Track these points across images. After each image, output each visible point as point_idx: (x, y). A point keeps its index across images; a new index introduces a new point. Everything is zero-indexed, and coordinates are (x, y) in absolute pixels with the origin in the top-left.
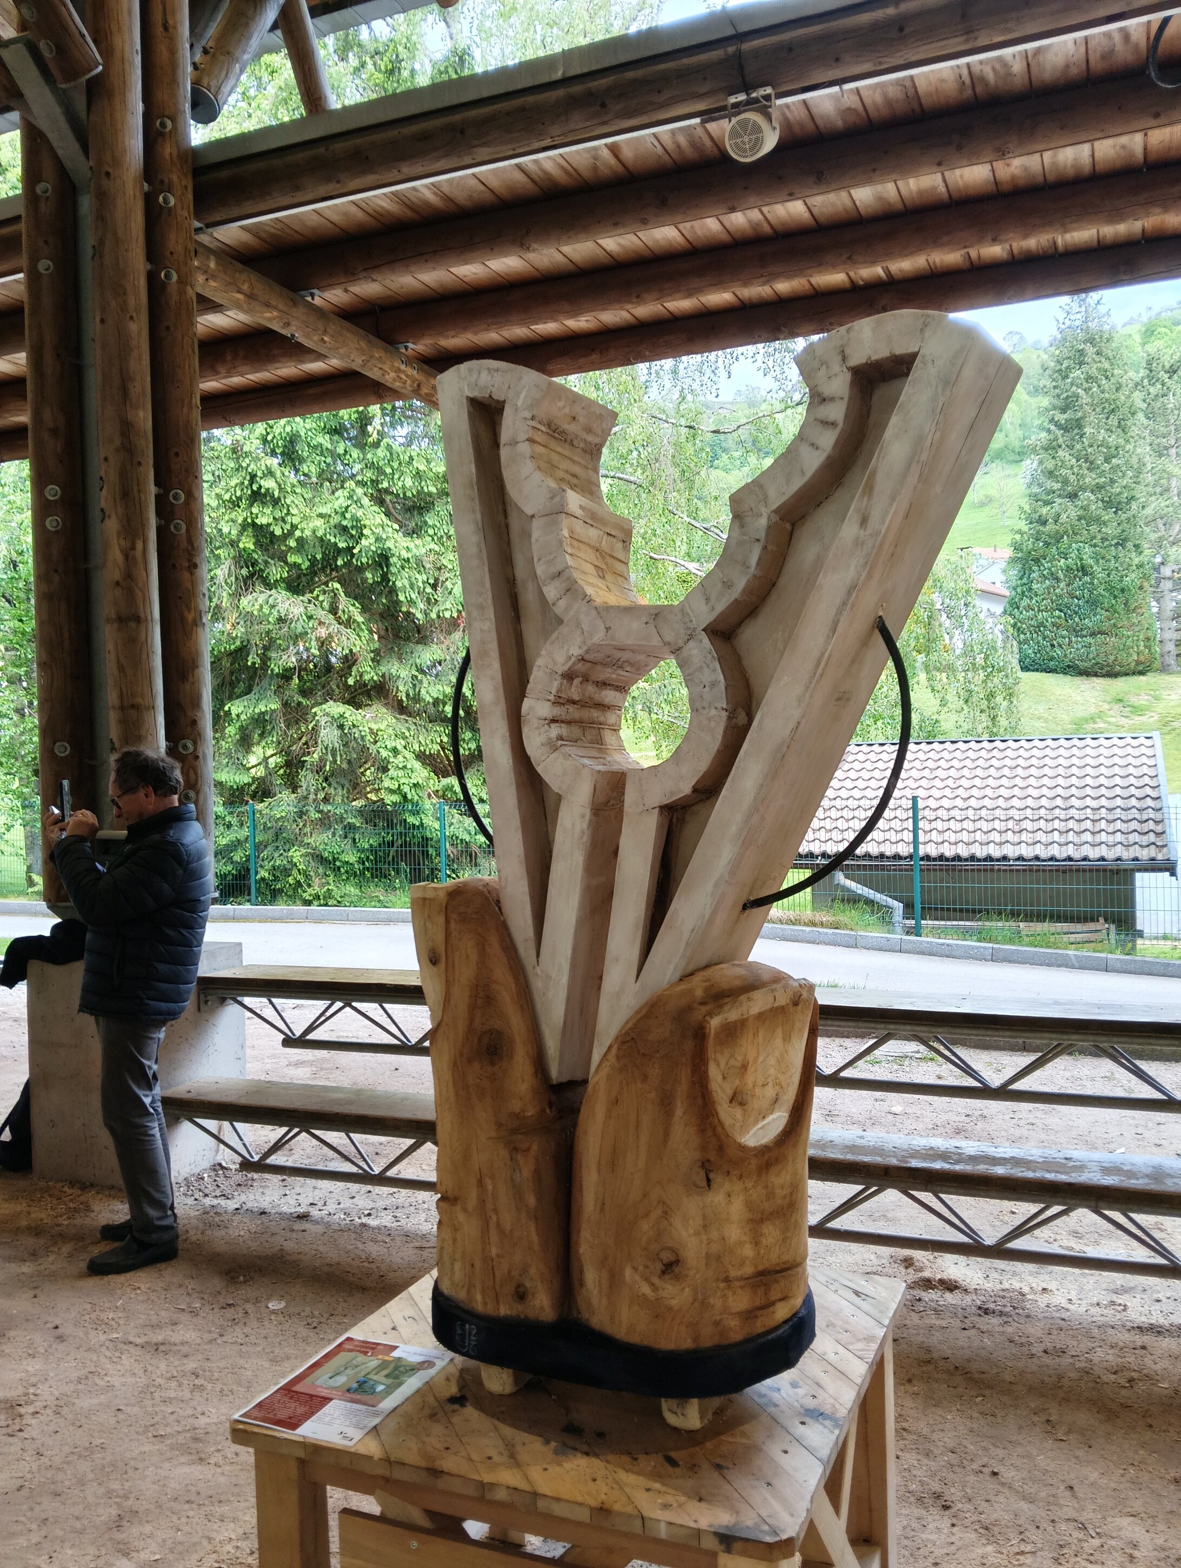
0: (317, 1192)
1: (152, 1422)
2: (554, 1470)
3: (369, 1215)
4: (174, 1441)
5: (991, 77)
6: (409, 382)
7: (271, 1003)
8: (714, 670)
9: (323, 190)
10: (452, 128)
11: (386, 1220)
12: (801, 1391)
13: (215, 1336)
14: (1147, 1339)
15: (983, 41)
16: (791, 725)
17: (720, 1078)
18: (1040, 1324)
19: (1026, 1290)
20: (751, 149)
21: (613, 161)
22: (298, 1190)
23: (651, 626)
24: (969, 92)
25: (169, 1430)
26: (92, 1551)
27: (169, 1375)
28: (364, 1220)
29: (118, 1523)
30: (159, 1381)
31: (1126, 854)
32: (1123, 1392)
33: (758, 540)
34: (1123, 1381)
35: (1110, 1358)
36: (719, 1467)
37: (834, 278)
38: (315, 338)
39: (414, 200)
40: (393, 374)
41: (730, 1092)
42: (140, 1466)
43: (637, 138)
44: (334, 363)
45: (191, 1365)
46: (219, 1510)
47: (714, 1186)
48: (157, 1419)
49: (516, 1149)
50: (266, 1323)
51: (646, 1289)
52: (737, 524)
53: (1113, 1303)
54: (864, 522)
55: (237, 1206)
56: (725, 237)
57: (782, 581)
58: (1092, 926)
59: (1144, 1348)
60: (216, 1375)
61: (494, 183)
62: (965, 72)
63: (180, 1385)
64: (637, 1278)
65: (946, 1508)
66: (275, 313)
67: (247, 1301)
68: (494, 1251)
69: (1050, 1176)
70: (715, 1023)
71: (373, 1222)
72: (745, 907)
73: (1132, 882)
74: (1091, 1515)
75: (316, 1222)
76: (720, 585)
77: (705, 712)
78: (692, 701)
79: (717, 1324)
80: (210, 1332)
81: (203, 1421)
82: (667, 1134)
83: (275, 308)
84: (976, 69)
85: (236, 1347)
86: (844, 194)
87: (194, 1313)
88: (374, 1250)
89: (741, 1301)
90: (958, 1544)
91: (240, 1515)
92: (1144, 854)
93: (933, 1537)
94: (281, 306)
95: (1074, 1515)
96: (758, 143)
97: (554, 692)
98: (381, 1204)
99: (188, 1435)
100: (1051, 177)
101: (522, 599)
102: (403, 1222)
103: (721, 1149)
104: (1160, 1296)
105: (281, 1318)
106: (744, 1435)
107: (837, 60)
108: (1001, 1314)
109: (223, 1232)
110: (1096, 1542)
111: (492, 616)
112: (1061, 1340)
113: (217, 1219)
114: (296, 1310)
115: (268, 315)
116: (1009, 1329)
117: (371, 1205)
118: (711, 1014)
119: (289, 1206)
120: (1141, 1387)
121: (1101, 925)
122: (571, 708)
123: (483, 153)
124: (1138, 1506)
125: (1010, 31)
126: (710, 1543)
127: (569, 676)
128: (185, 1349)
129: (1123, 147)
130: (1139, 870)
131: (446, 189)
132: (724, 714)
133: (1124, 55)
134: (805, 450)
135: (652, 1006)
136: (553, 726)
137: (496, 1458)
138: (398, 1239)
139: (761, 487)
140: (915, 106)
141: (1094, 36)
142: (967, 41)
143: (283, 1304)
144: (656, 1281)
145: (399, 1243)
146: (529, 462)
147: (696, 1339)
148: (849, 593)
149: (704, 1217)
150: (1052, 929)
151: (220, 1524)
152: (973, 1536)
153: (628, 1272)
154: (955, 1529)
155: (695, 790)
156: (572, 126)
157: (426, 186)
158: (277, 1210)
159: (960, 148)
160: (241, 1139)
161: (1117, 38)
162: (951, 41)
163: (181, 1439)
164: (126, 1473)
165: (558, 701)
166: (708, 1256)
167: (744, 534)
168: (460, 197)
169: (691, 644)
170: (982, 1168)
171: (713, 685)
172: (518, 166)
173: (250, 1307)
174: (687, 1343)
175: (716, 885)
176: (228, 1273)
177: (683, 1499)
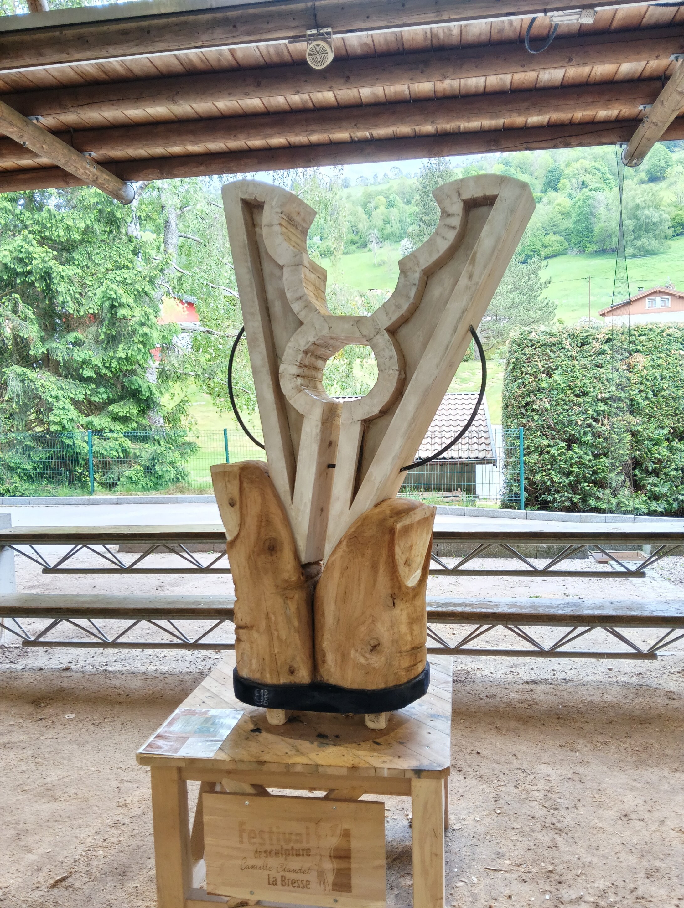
0: (69, 656)
1: (18, 784)
2: (322, 754)
3: (107, 665)
4: (35, 792)
5: (441, 35)
6: (91, 176)
7: (33, 548)
8: (391, 350)
9: (56, 58)
10: (142, 29)
11: (117, 667)
12: (425, 707)
13: (39, 736)
14: (532, 687)
15: (445, 17)
16: (433, 378)
17: (400, 553)
18: (481, 685)
19: (470, 669)
20: (321, 62)
21: (230, 57)
22: (57, 655)
23: (355, 327)
24: (429, 41)
25: (29, 787)
26: (8, 853)
27: (18, 759)
28: (105, 668)
29: (18, 836)
30: (12, 763)
31: (473, 456)
32: (528, 711)
33: (415, 284)
34: (526, 706)
35: (517, 696)
36: (401, 743)
37: (342, 135)
38: (38, 146)
39: (107, 67)
40: (82, 171)
41: (404, 560)
42: (20, 807)
43: (247, 48)
44: (44, 160)
45: (29, 752)
46: (76, 823)
47: (396, 606)
48: (20, 782)
49: (287, 598)
50: (67, 726)
51: (362, 660)
52: (403, 276)
53: (512, 672)
54: (470, 277)
55: (22, 667)
56: (286, 107)
57: (422, 306)
58: (454, 493)
59: (532, 691)
60: (47, 756)
61: (158, 63)
62: (429, 32)
63: (27, 763)
64: (357, 654)
65: (459, 771)
66: (15, 129)
67: (51, 715)
68: (276, 651)
69: (484, 610)
70: (399, 526)
71: (111, 669)
72: (401, 470)
73: (474, 470)
74: (527, 766)
75: (76, 672)
76: (394, 307)
77: (386, 371)
78: (379, 366)
79: (396, 674)
80: (34, 734)
81: (48, 780)
82: (375, 581)
83: (15, 126)
84: (434, 31)
85: (54, 740)
86: (355, 91)
87: (21, 726)
88: (118, 682)
89: (406, 663)
90: (470, 786)
91: (90, 823)
92: (481, 455)
93: (457, 784)
94: (19, 125)
95: (519, 766)
96: (325, 59)
97: (299, 360)
98: (112, 659)
99: (42, 788)
100: (463, 92)
101: (272, 310)
102: (129, 667)
103: (400, 587)
104: (533, 667)
105: (75, 722)
106: (407, 728)
107: (368, 17)
108: (461, 682)
109: (20, 681)
110: (532, 777)
111: (260, 319)
112: (492, 691)
113: (13, 675)
114: (83, 717)
115: (11, 130)
116: (467, 688)
117: (106, 660)
118: (397, 522)
119: (55, 664)
120: (535, 708)
121: (459, 492)
122: (305, 369)
123: (161, 46)
124: (546, 759)
125: (460, 13)
126: (409, 775)
127: (306, 352)
128: (23, 745)
129: (501, 79)
130: (477, 463)
131: (128, 64)
132: (397, 373)
133: (509, 33)
134: (439, 241)
135: (364, 520)
136: (298, 378)
137: (290, 753)
138: (129, 676)
139: (416, 257)
140: (401, 47)
141: (495, 22)
142: (437, 16)
143: (74, 715)
144: (368, 655)
145: (130, 678)
146: (280, 236)
147: (386, 683)
148: (463, 312)
149: (392, 621)
150: (438, 495)
151: (79, 829)
152: (475, 782)
153: (352, 653)
154: (466, 780)
155: (380, 412)
156: (215, 37)
157: (117, 61)
158: (49, 667)
159: (423, 71)
160: (21, 628)
161: (507, 24)
162: (429, 15)
163: (39, 790)
164: (12, 811)
165: (302, 366)
166: (393, 641)
167: (406, 281)
168: (137, 70)
169: (378, 336)
170: (450, 609)
171: (391, 358)
172: (175, 55)
173: (54, 719)
174: (382, 686)
175: (393, 459)
176: (33, 702)
177: (391, 758)
